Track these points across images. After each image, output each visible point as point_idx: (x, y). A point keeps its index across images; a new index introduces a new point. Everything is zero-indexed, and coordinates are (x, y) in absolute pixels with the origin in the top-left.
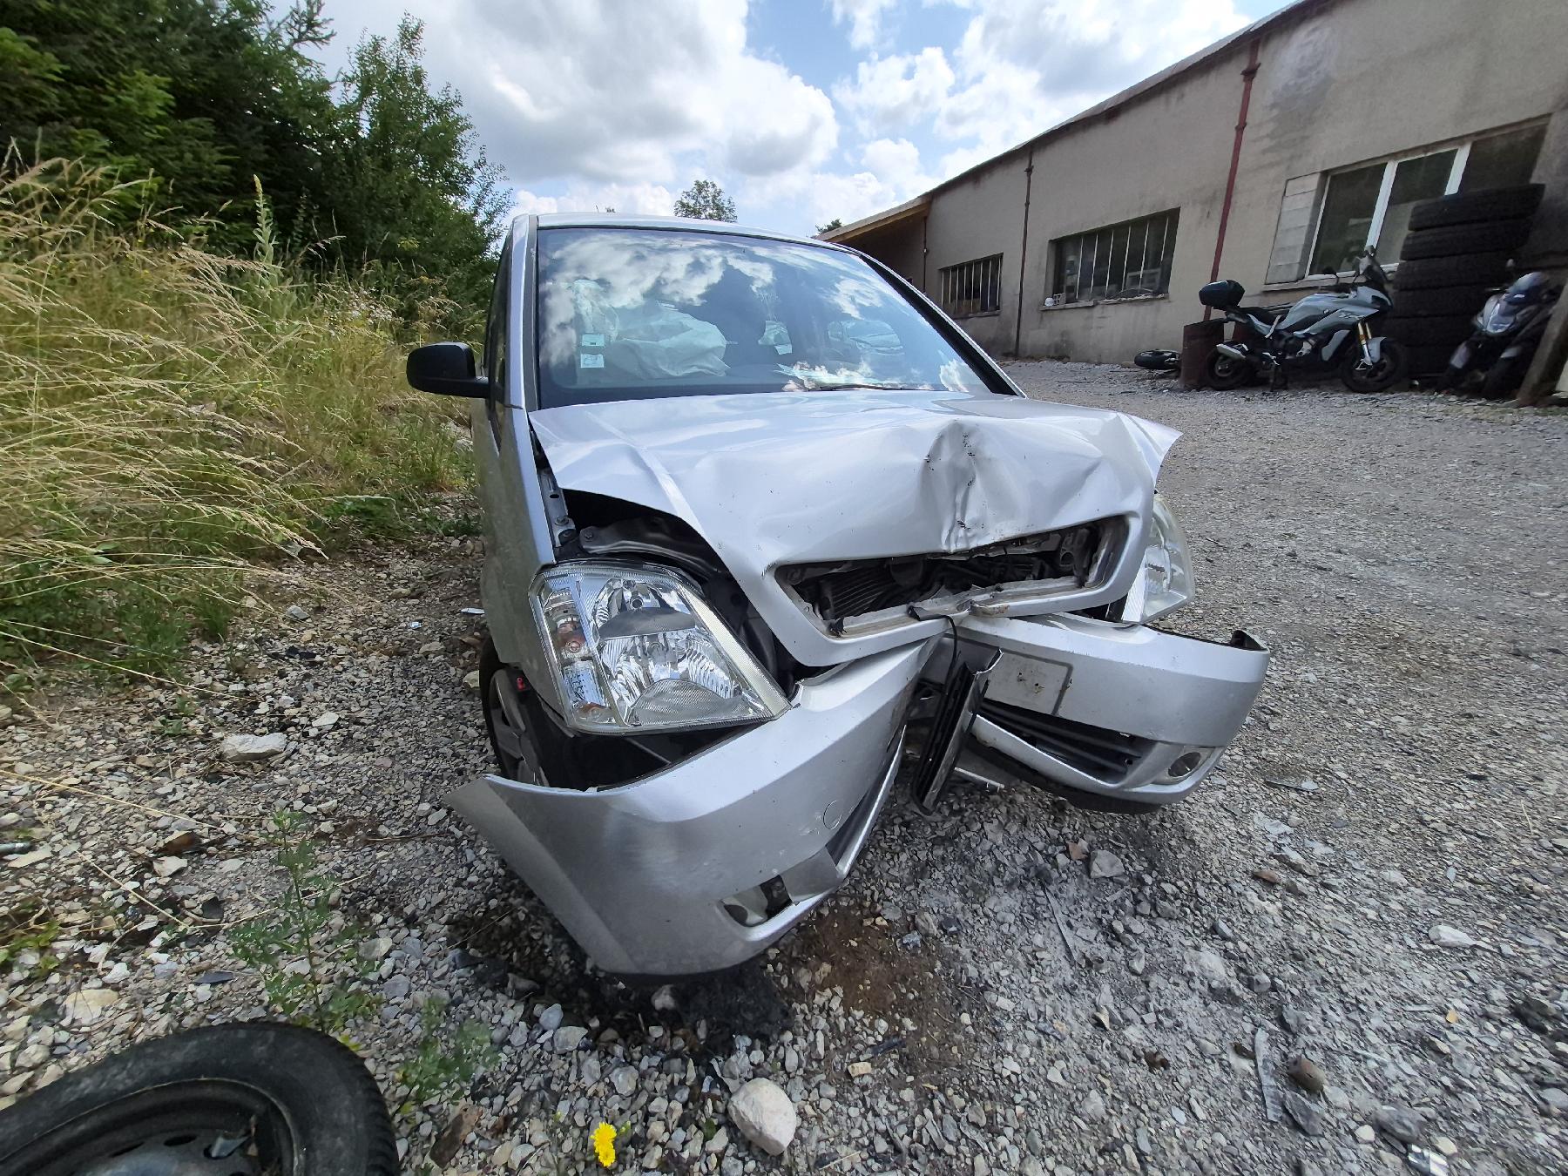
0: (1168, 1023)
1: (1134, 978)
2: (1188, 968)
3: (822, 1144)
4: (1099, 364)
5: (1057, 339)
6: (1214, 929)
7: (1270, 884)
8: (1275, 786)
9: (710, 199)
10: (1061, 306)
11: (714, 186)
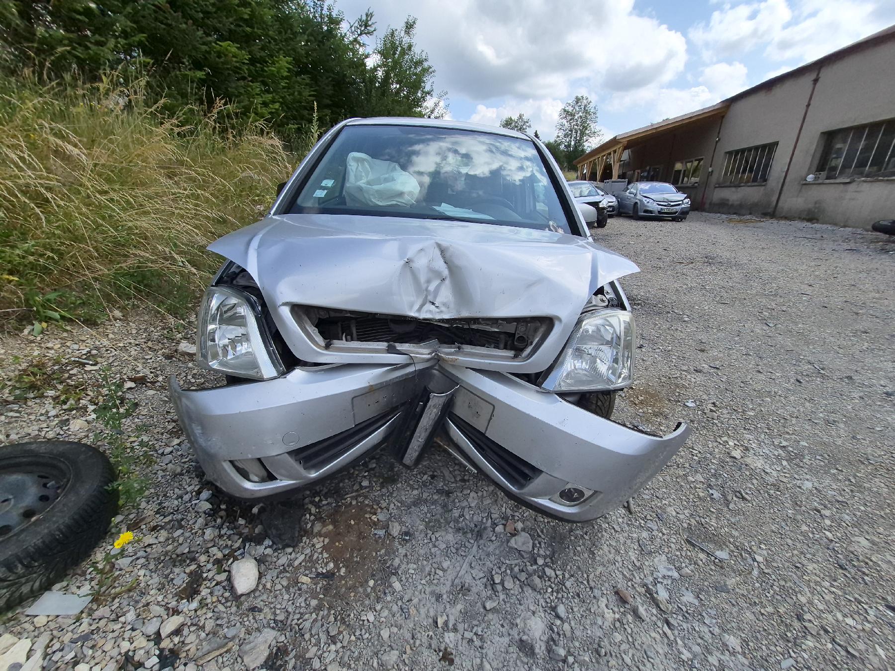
0: (477, 643)
1: (482, 610)
2: (518, 621)
3: (262, 603)
4: (845, 226)
5: (811, 206)
6: (554, 609)
7: (623, 601)
8: (694, 545)
9: (583, 107)
10: (820, 181)
11: (587, 99)
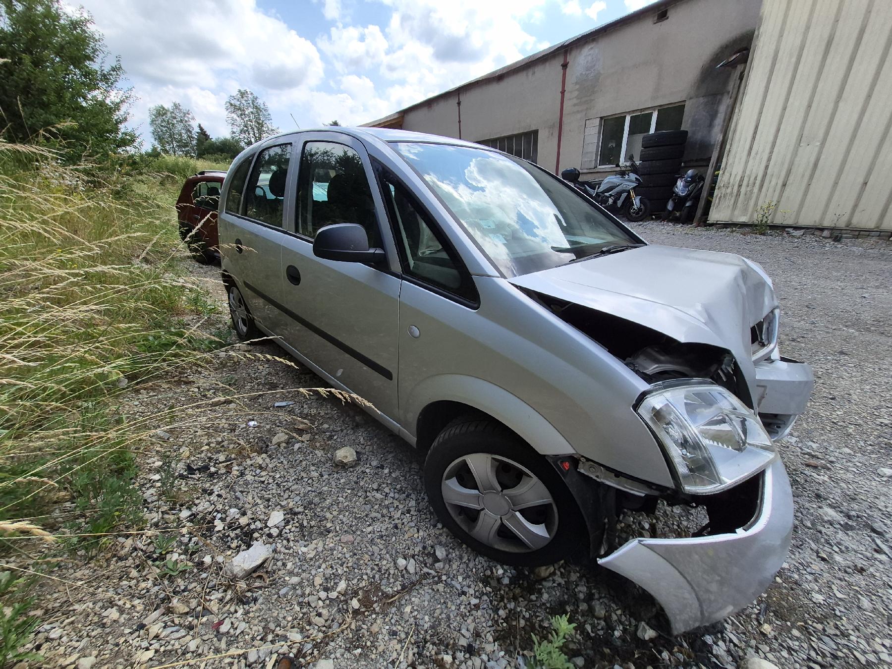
0: (843, 548)
1: (812, 531)
2: (826, 518)
6: (819, 496)
7: (815, 467)
11: (252, 94)
